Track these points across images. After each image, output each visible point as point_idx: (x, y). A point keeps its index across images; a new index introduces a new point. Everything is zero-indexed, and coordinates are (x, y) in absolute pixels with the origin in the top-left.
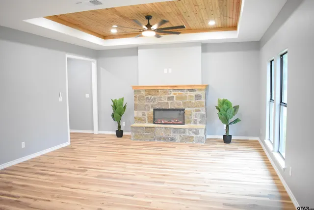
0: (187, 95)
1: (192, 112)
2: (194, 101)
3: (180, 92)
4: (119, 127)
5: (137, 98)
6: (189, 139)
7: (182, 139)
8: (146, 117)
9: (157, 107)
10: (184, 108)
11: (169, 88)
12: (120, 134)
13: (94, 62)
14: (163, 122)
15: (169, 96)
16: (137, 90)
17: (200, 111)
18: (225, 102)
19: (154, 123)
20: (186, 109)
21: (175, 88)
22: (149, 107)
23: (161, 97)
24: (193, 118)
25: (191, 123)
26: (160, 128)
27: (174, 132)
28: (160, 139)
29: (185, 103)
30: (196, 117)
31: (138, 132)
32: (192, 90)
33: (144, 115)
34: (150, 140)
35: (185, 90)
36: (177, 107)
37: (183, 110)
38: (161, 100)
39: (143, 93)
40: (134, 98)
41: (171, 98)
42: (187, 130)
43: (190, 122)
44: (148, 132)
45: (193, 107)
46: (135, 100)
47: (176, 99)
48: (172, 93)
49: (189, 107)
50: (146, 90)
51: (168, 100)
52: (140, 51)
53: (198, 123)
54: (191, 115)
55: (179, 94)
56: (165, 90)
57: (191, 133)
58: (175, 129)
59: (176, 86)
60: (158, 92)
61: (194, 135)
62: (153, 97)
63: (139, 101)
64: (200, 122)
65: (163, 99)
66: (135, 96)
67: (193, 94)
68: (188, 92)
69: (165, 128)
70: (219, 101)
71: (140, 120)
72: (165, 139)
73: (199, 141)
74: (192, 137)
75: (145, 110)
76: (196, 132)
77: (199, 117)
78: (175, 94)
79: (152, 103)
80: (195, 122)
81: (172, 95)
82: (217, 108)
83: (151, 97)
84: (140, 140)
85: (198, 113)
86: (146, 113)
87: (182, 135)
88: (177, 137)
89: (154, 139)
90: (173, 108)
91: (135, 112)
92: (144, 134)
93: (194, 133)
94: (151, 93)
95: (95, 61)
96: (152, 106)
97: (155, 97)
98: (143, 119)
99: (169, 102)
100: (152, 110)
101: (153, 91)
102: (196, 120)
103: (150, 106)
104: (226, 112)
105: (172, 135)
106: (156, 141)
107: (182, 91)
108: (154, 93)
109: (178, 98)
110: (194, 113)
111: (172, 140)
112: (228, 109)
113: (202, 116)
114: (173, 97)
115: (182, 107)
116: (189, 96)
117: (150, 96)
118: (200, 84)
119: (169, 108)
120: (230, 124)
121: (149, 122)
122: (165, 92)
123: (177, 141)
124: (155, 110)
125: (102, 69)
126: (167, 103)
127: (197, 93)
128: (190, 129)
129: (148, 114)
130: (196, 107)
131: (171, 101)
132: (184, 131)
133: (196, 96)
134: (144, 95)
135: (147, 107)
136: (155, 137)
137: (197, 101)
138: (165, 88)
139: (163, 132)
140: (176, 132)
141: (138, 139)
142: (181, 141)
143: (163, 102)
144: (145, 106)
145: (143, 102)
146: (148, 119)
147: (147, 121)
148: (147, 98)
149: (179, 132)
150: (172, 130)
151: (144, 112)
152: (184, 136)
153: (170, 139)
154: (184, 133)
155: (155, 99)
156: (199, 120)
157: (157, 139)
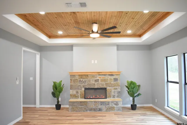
0: (108, 79)
1: (112, 90)
2: (113, 83)
3: (103, 76)
4: (58, 102)
5: (73, 81)
6: (112, 109)
9: (87, 87)
10: (106, 87)
11: (96, 74)
12: (58, 107)
13: (38, 54)
14: (91, 97)
15: (96, 79)
16: (72, 76)
17: (117, 89)
18: (132, 83)
19: (85, 98)
20: (108, 88)
21: (100, 74)
22: (81, 87)
23: (90, 80)
24: (113, 94)
25: (111, 97)
26: (91, 102)
27: (102, 104)
28: (91, 110)
29: (107, 84)
30: (114, 93)
31: (75, 106)
32: (112, 75)
33: (77, 92)
34: (84, 111)
35: (107, 75)
36: (101, 86)
37: (106, 89)
38: (90, 82)
39: (77, 77)
40: (70, 81)
41: (97, 81)
42: (110, 103)
44: (82, 106)
45: (112, 86)
46: (71, 82)
48: (98, 77)
49: (109, 87)
50: (79, 75)
51: (95, 82)
52: (74, 48)
53: (116, 97)
54: (111, 92)
55: (103, 78)
57: (113, 104)
58: (102, 102)
59: (101, 72)
60: (88, 76)
61: (115, 106)
62: (84, 80)
63: (74, 83)
64: (118, 97)
65: (91, 81)
66: (71, 80)
67: (112, 77)
68: (109, 77)
69: (95, 102)
70: (128, 82)
71: (75, 96)
72: (95, 110)
73: (119, 110)
76: (117, 104)
77: (116, 93)
78: (100, 78)
79: (83, 84)
80: (114, 97)
81: (98, 78)
82: (127, 87)
83: (83, 80)
84: (77, 111)
86: (79, 91)
87: (107, 106)
88: (103, 107)
89: (87, 110)
90: (98, 87)
91: (71, 90)
92: (79, 106)
93: (115, 104)
94: (83, 77)
96: (83, 86)
98: (77, 95)
100: (83, 89)
101: (84, 76)
102: (115, 95)
103: (82, 86)
104: (133, 89)
105: (100, 107)
106: (88, 111)
107: (105, 76)
108: (85, 77)
109: (102, 80)
110: (113, 91)
111: (100, 110)
112: (134, 87)
113: (119, 92)
114: (99, 80)
115: (105, 86)
116: (110, 79)
117: (82, 79)
118: (116, 71)
119: (96, 87)
120: (135, 97)
121: (81, 98)
122: (93, 76)
123: (103, 111)
124: (85, 89)
125: (44, 59)
126: (95, 84)
127: (114, 77)
128: (112, 102)
129: (80, 92)
130: (114, 86)
131: (97, 83)
132: (108, 103)
133: (114, 79)
134: (78, 78)
135: (79, 87)
136: (87, 108)
137: (115, 82)
138: (93, 74)
139: (93, 105)
140: (103, 104)
141: (74, 111)
142: (106, 111)
143: (91, 83)
144: (78, 86)
145: (77, 83)
146: (80, 96)
147: (79, 97)
148: (80, 81)
149: (104, 104)
150: (100, 103)
151: (78, 90)
152: (108, 107)
153: (98, 109)
154: (108, 104)
155: (86, 81)
156: (116, 95)
157: (89, 110)
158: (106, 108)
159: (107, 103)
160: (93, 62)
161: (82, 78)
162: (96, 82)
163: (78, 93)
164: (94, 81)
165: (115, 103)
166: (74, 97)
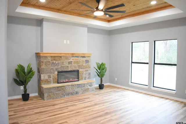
0: (81, 60)
2: (84, 64)
5: (44, 63)
8: (52, 79)
9: (60, 70)
11: (70, 55)
14: (64, 81)
15: (69, 61)
16: (44, 56)
19: (58, 83)
20: (80, 70)
21: (74, 55)
22: (54, 71)
24: (84, 76)
28: (68, 94)
29: (79, 66)
32: (84, 57)
33: (49, 77)
34: (61, 97)
35: (80, 57)
36: (74, 69)
38: (63, 64)
39: (49, 59)
41: (70, 63)
43: (82, 79)
45: (84, 68)
47: (74, 64)
48: (71, 59)
49: (82, 69)
50: (51, 56)
52: (45, 23)
53: (87, 79)
54: (83, 74)
55: (76, 59)
56: (67, 56)
57: (88, 86)
58: (78, 85)
60: (61, 58)
62: (57, 62)
63: (45, 66)
65: (65, 63)
66: (42, 62)
67: (84, 59)
68: (81, 58)
69: (72, 85)
72: (72, 94)
73: (92, 91)
74: (88, 89)
75: (51, 73)
77: (87, 75)
78: (73, 59)
79: (56, 67)
80: (85, 79)
81: (71, 60)
83: (56, 62)
84: (53, 98)
85: (87, 72)
88: (80, 90)
89: (64, 96)
90: (71, 70)
92: (56, 93)
94: (56, 59)
96: (56, 70)
97: (59, 62)
98: (49, 80)
99: (69, 65)
100: (56, 73)
101: (56, 57)
102: (86, 77)
103: (55, 69)
104: (103, 70)
105: (77, 90)
106: (66, 96)
107: (78, 58)
108: (58, 59)
109: (75, 62)
110: (85, 72)
111: (77, 93)
114: (72, 62)
115: (77, 69)
116: (82, 61)
117: (54, 61)
119: (69, 70)
121: (54, 83)
122: (67, 58)
123: (79, 94)
124: (58, 72)
126: (68, 66)
127: (86, 59)
128: (87, 84)
129: (53, 76)
130: (86, 68)
133: (86, 61)
134: (50, 61)
135: (52, 71)
136: (64, 93)
137: (86, 64)
138: (67, 55)
139: (70, 89)
140: (79, 87)
141: (51, 98)
142: (82, 93)
143: (65, 65)
144: (51, 70)
145: (49, 66)
146: (53, 80)
147: (52, 82)
148: (53, 63)
149: (81, 87)
150: (76, 85)
151: (50, 74)
152: (84, 89)
153: (75, 93)
154: (84, 87)
155: (59, 64)
158: (82, 91)
159: (83, 85)
160: (65, 43)
161: (55, 60)
162: (70, 64)
163: (51, 78)
164: (67, 63)
165: (90, 84)
166: (46, 82)
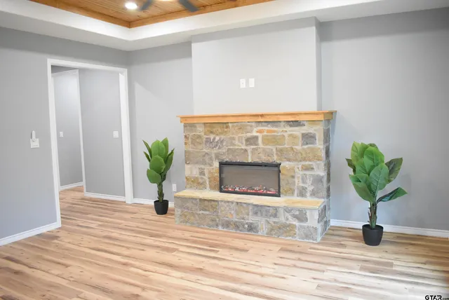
0: (286, 134)
1: (297, 170)
2: (299, 148)
3: (270, 128)
4: (161, 194)
5: (190, 140)
6: (285, 229)
7: (272, 230)
8: (206, 178)
9: (226, 159)
10: (278, 162)
11: (248, 119)
14: (237, 189)
15: (249, 135)
16: (189, 124)
17: (312, 169)
18: (367, 152)
19: (221, 191)
20: (285, 165)
21: (261, 119)
22: (211, 159)
23: (234, 139)
24: (298, 182)
25: (293, 193)
26: (228, 202)
27: (256, 213)
28: (227, 224)
29: (281, 151)
30: (303, 182)
31: (188, 208)
32: (296, 123)
33: (202, 173)
34: (209, 226)
35: (282, 124)
36: (263, 158)
37: (278, 165)
38: (235, 145)
39: (200, 130)
40: (183, 140)
41: (252, 141)
42: (281, 211)
43: (291, 192)
44: (206, 210)
45: (296, 160)
46: (186, 144)
47: (263, 143)
48: (255, 129)
49: (289, 160)
50: (205, 123)
51: (247, 145)
52: (194, 47)
53: (308, 194)
54: (293, 177)
55: (268, 131)
56: (241, 122)
57: (290, 217)
59: (262, 116)
60: (227, 127)
61: (296, 223)
62: (217, 138)
63: (193, 146)
64: (313, 194)
65: (237, 142)
66: (186, 136)
67: (298, 131)
68: (288, 129)
69: (237, 203)
71: (196, 183)
72: (237, 226)
73: (307, 236)
74: (292, 227)
75: (204, 163)
76: (301, 217)
77: (309, 182)
78: (260, 132)
79: (215, 151)
80: (302, 193)
81: (255, 134)
82: (350, 163)
83: (214, 139)
84: (192, 224)
85: (308, 173)
86: (207, 169)
87: (272, 220)
88: (261, 222)
89: (217, 225)
90: (257, 160)
91: (187, 167)
92: (199, 212)
93: (295, 217)
94: (214, 130)
95: (125, 71)
96: (216, 157)
97: (222, 137)
98: (200, 181)
99: (250, 148)
100: (216, 165)
101: (217, 125)
102: (304, 189)
103: (213, 156)
104: (369, 175)
105: (252, 219)
106: (220, 228)
107: (277, 126)
108: (220, 131)
109: (267, 140)
110: (299, 173)
111: (252, 228)
113: (318, 180)
114: (256, 138)
115: (275, 159)
116: (290, 135)
117: (212, 137)
118: (314, 109)
119: (250, 161)
121: (212, 188)
122: (242, 128)
123: (260, 233)
124: (222, 164)
126: (246, 150)
127: (306, 129)
128: (287, 210)
129: (210, 172)
130: (305, 160)
131: (252, 147)
132: (275, 212)
133: (304, 135)
134: (202, 134)
135: (207, 158)
136: (217, 220)
137: (306, 147)
138: (240, 119)
139: (233, 212)
140: (259, 213)
141: (187, 222)
142: (269, 234)
143: (237, 147)
144: (204, 156)
145: (200, 147)
146: (210, 182)
147: (208, 186)
148: (208, 141)
149: (264, 213)
150: (251, 208)
151: (203, 166)
152: (274, 222)
153: (246, 226)
154: (275, 216)
155: (222, 142)
156: (310, 188)
157: (223, 225)
158: (270, 227)
159: (272, 211)
160: (243, 86)
161: (212, 132)
162: (251, 144)
163: (204, 175)
164: (244, 142)
165: (297, 213)
166: (195, 185)
